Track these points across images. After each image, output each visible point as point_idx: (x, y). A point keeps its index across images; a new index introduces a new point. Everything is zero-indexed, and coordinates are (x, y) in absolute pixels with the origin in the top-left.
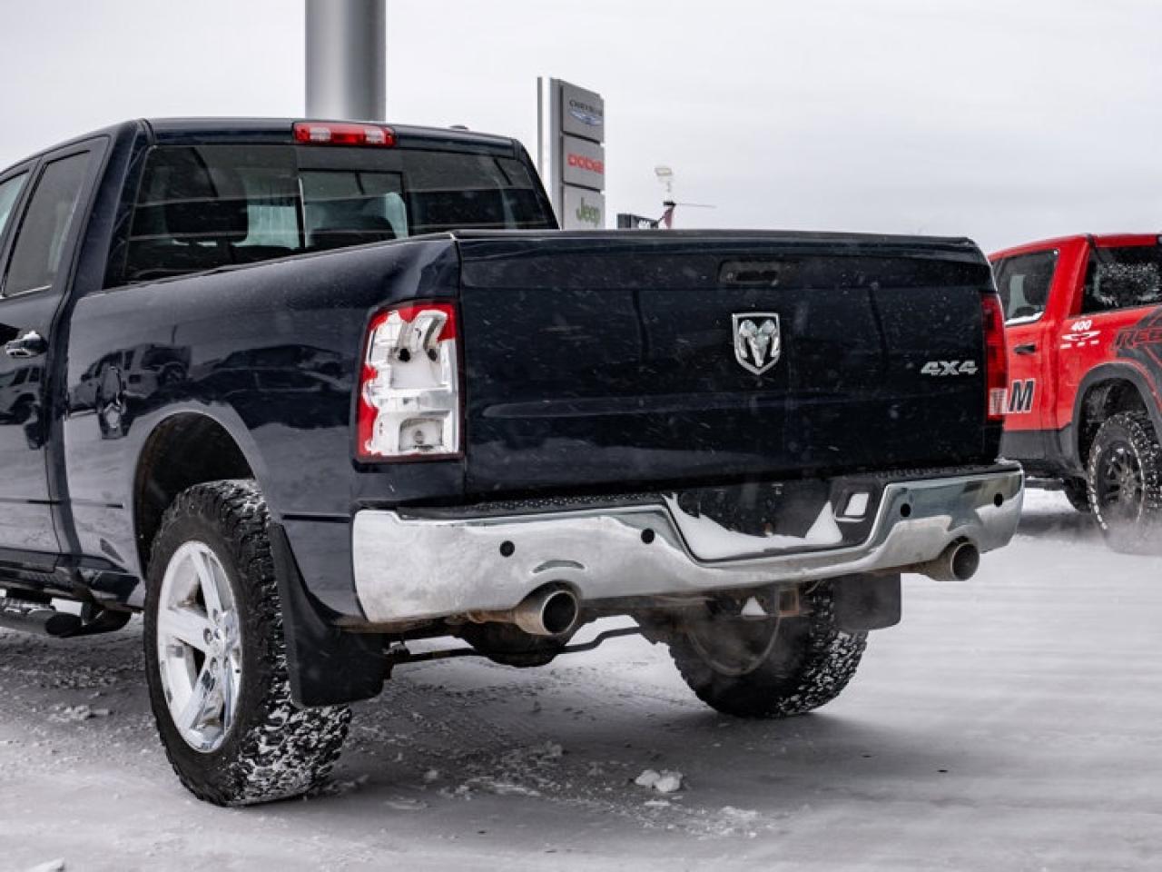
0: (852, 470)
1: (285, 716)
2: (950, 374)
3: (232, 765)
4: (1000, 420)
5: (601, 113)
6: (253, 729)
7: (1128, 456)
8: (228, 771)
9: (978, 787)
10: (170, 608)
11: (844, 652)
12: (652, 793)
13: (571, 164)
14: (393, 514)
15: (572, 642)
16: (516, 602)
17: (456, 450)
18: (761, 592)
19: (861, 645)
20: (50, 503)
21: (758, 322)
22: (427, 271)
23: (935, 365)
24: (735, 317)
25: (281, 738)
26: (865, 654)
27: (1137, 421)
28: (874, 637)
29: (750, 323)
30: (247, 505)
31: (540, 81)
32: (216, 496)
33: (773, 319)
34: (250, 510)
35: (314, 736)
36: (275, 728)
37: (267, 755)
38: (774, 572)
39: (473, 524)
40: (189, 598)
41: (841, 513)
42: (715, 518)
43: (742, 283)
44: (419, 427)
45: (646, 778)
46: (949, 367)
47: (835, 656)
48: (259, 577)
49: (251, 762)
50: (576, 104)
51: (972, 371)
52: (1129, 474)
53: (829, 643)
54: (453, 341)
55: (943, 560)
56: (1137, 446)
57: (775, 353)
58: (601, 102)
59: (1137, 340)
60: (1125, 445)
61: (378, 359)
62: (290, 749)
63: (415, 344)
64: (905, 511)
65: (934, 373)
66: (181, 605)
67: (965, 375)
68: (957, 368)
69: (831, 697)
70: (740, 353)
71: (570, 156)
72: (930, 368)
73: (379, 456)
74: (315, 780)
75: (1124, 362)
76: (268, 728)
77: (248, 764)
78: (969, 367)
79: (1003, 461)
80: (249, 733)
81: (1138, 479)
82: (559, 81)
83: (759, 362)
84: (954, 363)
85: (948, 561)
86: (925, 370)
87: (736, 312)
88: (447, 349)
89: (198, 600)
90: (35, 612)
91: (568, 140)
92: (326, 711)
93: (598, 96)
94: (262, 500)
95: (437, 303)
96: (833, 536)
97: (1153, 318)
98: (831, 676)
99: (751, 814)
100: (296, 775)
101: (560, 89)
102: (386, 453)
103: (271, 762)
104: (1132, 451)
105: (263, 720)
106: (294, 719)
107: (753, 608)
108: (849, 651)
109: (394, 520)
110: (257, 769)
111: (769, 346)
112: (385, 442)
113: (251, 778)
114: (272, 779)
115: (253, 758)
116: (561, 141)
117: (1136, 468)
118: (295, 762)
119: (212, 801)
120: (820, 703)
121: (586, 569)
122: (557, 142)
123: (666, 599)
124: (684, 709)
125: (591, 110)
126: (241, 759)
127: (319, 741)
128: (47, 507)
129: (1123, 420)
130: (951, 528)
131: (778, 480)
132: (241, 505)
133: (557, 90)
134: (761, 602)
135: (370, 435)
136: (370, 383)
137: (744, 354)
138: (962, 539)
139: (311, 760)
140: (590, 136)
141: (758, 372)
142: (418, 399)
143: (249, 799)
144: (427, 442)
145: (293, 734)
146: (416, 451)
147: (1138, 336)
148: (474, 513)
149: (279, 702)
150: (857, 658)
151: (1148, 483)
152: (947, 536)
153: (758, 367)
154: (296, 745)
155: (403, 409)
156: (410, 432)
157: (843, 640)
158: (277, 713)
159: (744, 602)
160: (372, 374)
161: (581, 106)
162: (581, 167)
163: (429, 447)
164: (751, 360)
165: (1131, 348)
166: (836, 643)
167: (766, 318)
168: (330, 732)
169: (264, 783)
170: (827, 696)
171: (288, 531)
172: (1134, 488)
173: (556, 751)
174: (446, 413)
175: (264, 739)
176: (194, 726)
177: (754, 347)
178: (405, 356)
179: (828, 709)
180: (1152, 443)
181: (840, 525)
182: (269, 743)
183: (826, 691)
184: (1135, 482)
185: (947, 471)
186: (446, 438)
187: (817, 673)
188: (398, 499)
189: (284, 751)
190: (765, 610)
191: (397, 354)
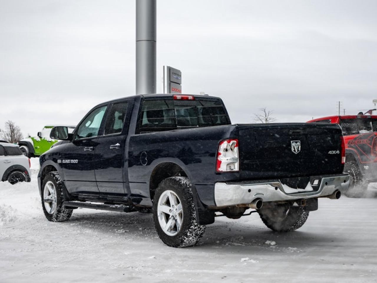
0: (314, 175)
1: (193, 227)
2: (334, 154)
3: (180, 238)
4: (344, 164)
5: (181, 76)
6: (186, 230)
7: (351, 173)
8: (179, 240)
9: (342, 244)
10: (161, 205)
11: (304, 216)
12: (270, 245)
13: (173, 90)
14: (225, 183)
15: (245, 213)
16: (251, 202)
17: (238, 170)
18: (297, 201)
19: (308, 215)
20: (123, 182)
21: (296, 142)
22: (232, 132)
23: (331, 151)
24: (292, 141)
25: (192, 232)
26: (308, 217)
27: (353, 164)
28: (311, 213)
29: (295, 143)
30: (182, 182)
31: (164, 67)
32: (175, 180)
33: (299, 142)
34: (183, 183)
35: (199, 232)
36: (191, 230)
37: (189, 236)
38: (301, 196)
39: (242, 186)
40: (165, 203)
41: (312, 184)
42: (287, 185)
43: (293, 134)
44: (231, 165)
45: (268, 242)
46: (334, 152)
47: (302, 217)
48: (188, 197)
49: (185, 237)
50: (174, 73)
51: (338, 153)
52: (351, 177)
53: (301, 214)
54: (238, 147)
55: (333, 195)
56: (354, 170)
57: (300, 149)
58: (181, 72)
59: (353, 143)
60: (350, 170)
61: (221, 151)
62: (194, 235)
63: (229, 148)
64: (326, 184)
65: (331, 153)
66: (163, 204)
67: (337, 154)
68: (335, 152)
69: (300, 227)
70: (293, 149)
71: (172, 88)
72: (330, 152)
73: (222, 171)
74: (197, 242)
75: (350, 149)
76: (190, 230)
77: (185, 238)
78: (338, 152)
79: (344, 173)
80: (185, 231)
81: (354, 179)
82: (169, 67)
83: (296, 151)
84: (335, 151)
85: (334, 195)
86: (329, 153)
87: (292, 140)
88: (236, 149)
89: (168, 203)
90: (119, 207)
91: (172, 84)
92: (201, 227)
93: (180, 71)
94: (185, 181)
95: (234, 139)
96: (311, 189)
97: (358, 137)
98: (301, 222)
99: (295, 249)
100: (194, 240)
101: (170, 69)
102: (223, 171)
103: (189, 237)
104: (353, 172)
105: (189, 228)
106: (195, 228)
107: (295, 204)
108: (305, 216)
109: (225, 185)
110: (187, 239)
111: (298, 148)
112: (223, 168)
113: (185, 241)
114: (189, 241)
115: (186, 236)
116: (170, 84)
117: (353, 176)
118: (194, 238)
119: (173, 247)
120: (298, 228)
121: (265, 195)
122: (169, 85)
123: (278, 202)
124: (264, 230)
125: (178, 75)
126: (183, 237)
127: (199, 233)
128: (122, 184)
129: (350, 163)
130: (335, 187)
131: (299, 177)
132: (181, 182)
133: (169, 70)
134: (297, 203)
135: (220, 167)
136: (220, 156)
137: (294, 149)
138: (337, 190)
139: (197, 237)
140: (178, 82)
141: (296, 153)
142: (229, 159)
143: (183, 246)
144: (232, 168)
145: (194, 231)
146: (230, 170)
147: (354, 142)
148: (242, 183)
149: (193, 224)
150: (307, 218)
151: (356, 179)
152: (334, 189)
153: (296, 152)
154: (195, 234)
155: (226, 161)
156: (228, 166)
157: (304, 214)
158: (192, 227)
159: (293, 203)
160: (220, 154)
161: (175, 74)
162: (175, 91)
163: (232, 169)
164: (295, 151)
165: (352, 145)
166: (303, 214)
167: (298, 142)
168: (202, 231)
169: (187, 242)
170: (300, 226)
171: (196, 187)
172: (353, 181)
173: (242, 238)
174: (236, 162)
175: (189, 232)
176: (168, 231)
177: (295, 148)
178: (227, 150)
179: (299, 230)
180: (358, 169)
181: (313, 187)
182: (190, 233)
183: (300, 225)
184: (353, 179)
185: (334, 175)
186: (236, 167)
187: (298, 221)
188: (226, 180)
189: (193, 235)
190: (298, 204)
191: (225, 150)
